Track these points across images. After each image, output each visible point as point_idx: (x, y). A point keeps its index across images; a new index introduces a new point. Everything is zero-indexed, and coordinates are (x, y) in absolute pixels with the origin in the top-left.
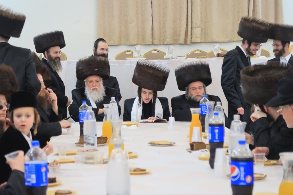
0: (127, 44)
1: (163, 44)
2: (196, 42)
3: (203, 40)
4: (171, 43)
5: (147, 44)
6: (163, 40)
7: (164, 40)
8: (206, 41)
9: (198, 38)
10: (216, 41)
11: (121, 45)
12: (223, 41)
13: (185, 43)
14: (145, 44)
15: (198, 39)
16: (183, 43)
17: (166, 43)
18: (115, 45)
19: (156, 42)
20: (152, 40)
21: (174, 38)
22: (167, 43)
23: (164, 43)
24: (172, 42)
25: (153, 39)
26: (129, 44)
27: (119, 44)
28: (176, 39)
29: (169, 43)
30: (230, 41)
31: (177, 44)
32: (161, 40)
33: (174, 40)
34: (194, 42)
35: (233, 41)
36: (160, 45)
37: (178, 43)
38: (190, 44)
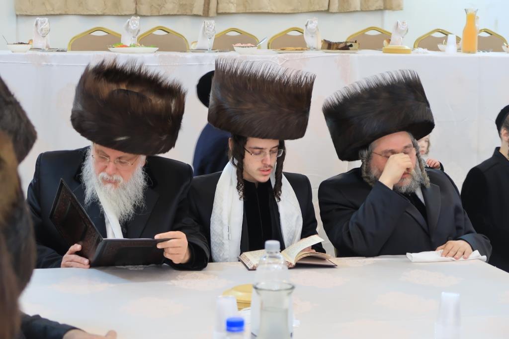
0: (82, 13)
1: (157, 14)
2: (227, 11)
3: (241, 9)
4: (175, 13)
5: (123, 14)
6: (157, 7)
7: (159, 6)
8: (247, 11)
9: (232, 3)
10: (267, 11)
11: (68, 14)
12: (280, 12)
13: (206, 14)
14: (119, 14)
15: (231, 5)
16: (201, 13)
17: (163, 14)
18: (56, 13)
19: (144, 9)
20: (134, 6)
21: (181, 3)
22: (167, 13)
23: (159, 12)
24: (178, 11)
25: (136, 4)
26: (85, 13)
27: (63, 13)
28: (186, 5)
29: (172, 13)
30: (295, 12)
31: (186, 15)
32: (152, 5)
33: (182, 6)
34: (224, 11)
35: (300, 12)
36: (151, 16)
37: (189, 13)
38: (216, 15)
